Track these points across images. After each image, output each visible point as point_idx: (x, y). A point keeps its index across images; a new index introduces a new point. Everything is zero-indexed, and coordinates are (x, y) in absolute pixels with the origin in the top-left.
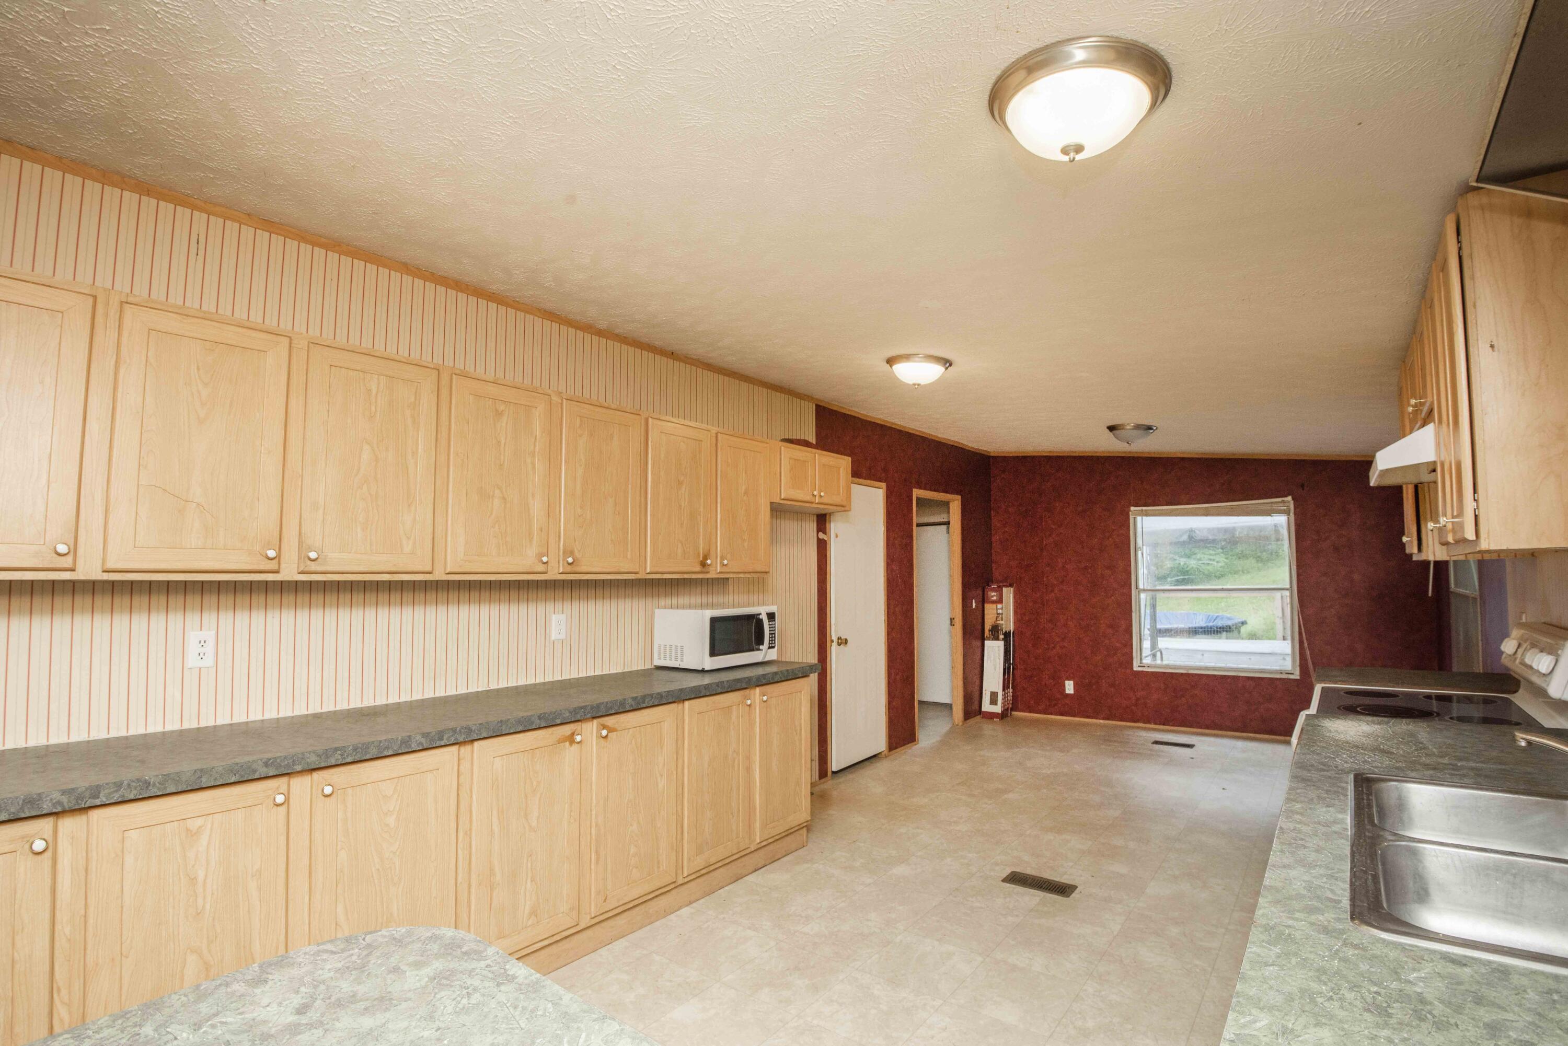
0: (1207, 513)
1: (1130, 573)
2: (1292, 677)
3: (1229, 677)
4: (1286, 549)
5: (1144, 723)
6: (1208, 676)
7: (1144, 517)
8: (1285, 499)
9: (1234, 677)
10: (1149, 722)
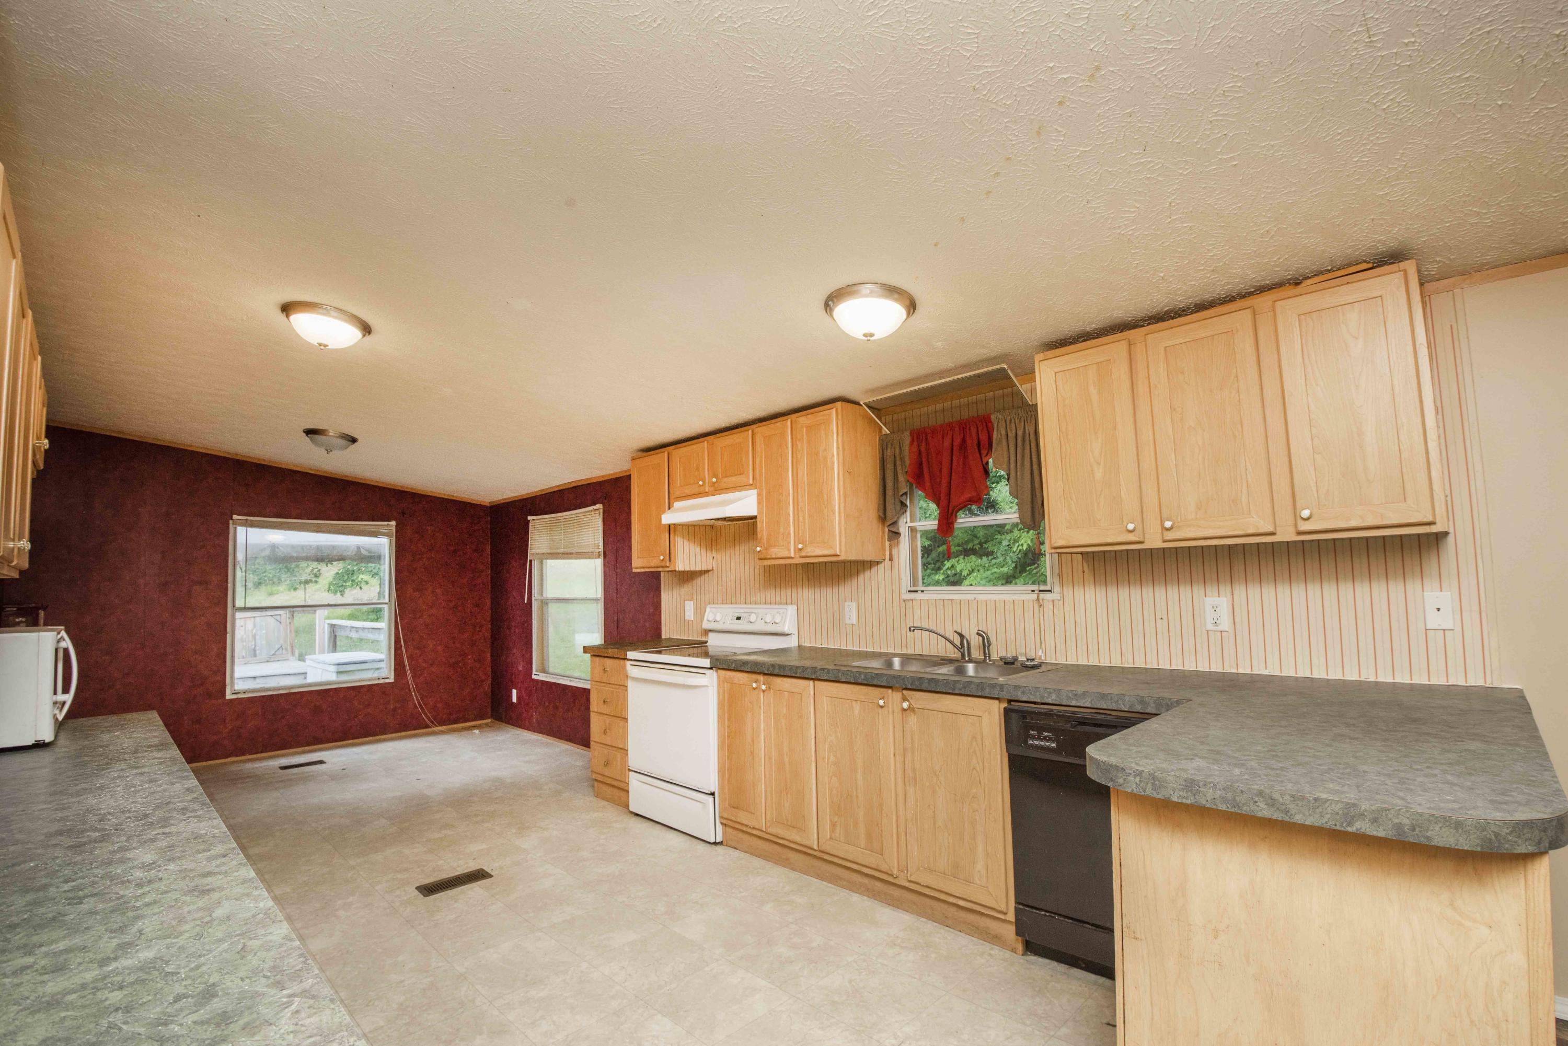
0: (318, 530)
1: (226, 589)
2: (387, 681)
3: (331, 689)
4: (386, 568)
5: (237, 756)
6: (311, 692)
7: (249, 529)
8: (390, 523)
9: (336, 689)
10: (243, 754)
